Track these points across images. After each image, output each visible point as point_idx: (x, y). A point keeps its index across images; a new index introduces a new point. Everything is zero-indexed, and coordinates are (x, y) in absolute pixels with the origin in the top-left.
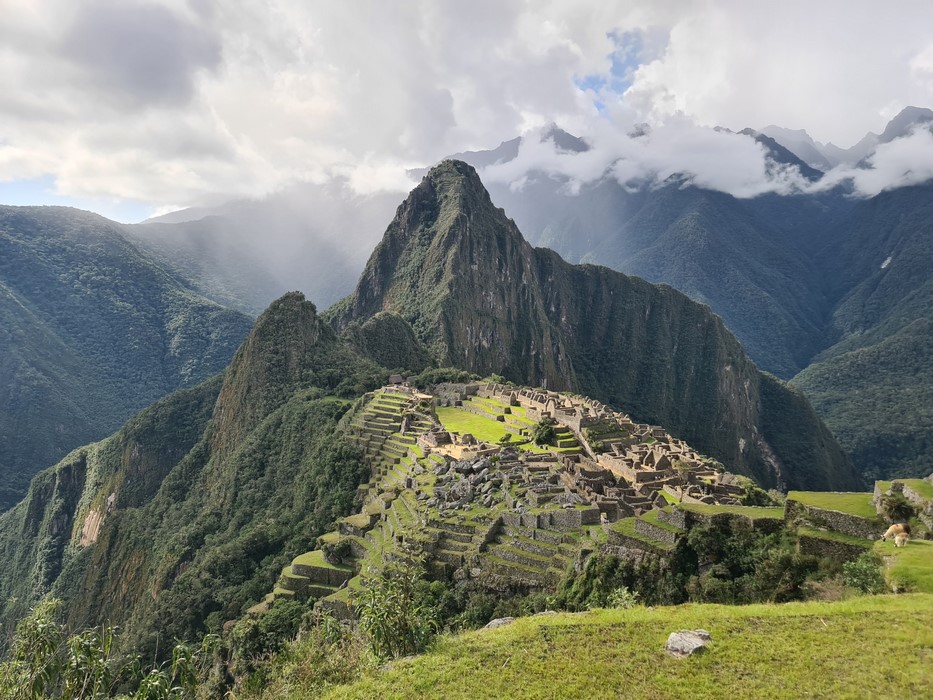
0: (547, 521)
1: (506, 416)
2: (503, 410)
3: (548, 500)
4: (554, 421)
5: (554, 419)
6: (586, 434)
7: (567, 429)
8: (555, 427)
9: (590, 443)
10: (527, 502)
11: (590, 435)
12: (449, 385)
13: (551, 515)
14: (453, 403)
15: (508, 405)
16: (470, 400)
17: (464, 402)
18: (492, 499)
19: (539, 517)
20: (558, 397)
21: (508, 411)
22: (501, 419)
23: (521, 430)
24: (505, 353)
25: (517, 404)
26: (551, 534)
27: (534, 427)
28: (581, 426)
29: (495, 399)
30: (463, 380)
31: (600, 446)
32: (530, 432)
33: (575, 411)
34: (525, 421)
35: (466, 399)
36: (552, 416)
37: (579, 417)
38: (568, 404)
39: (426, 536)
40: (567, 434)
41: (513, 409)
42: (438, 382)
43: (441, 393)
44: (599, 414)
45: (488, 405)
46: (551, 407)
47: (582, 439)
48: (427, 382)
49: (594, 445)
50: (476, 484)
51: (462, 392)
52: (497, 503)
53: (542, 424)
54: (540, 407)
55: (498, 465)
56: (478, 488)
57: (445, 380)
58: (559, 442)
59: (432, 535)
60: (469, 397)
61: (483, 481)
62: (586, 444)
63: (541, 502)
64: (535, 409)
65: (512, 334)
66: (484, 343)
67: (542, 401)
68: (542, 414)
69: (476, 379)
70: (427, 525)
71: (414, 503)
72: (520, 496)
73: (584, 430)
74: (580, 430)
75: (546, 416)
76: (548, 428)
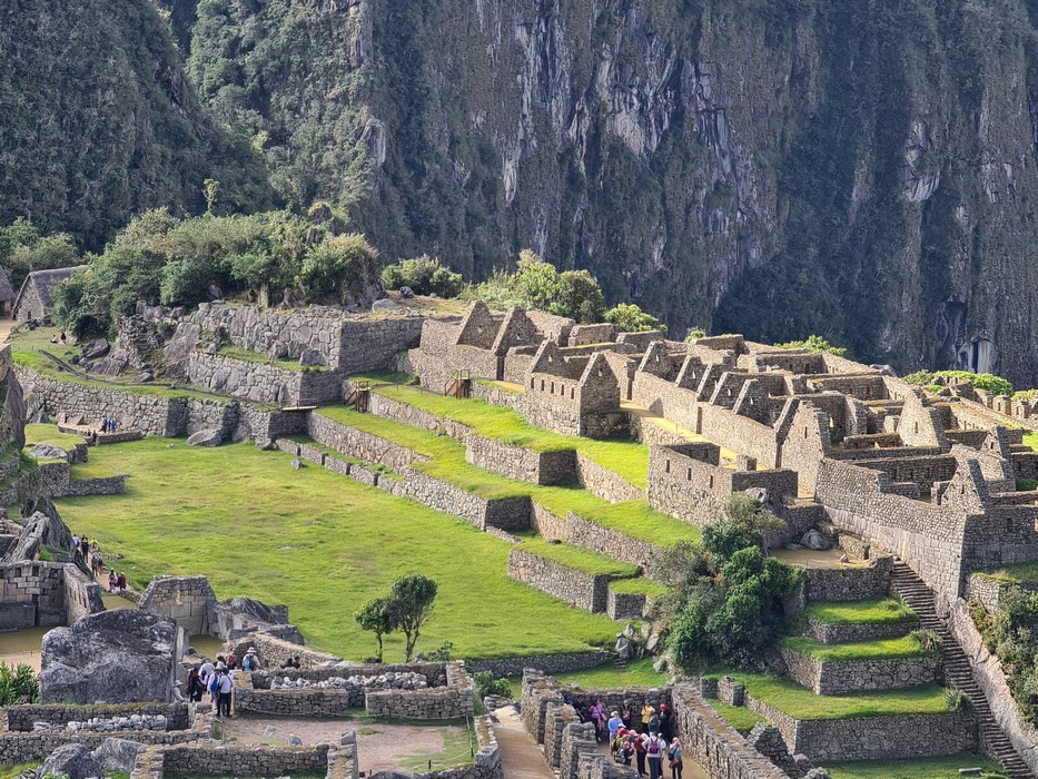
2: (533, 461)
4: (813, 527)
5: (816, 516)
7: (886, 578)
11: (1018, 618)
12: (249, 316)
15: (564, 435)
16: (361, 404)
17: (322, 419)
20: (878, 390)
21: (562, 470)
22: (514, 517)
23: (602, 582)
24: (748, 189)
25: (624, 430)
27: (680, 564)
28: (972, 562)
29: (502, 404)
30: (332, 285)
32: (653, 590)
33: (950, 467)
34: (640, 528)
35: (337, 400)
36: (805, 494)
41: (597, 458)
42: (189, 298)
43: (202, 365)
45: (452, 438)
46: (805, 448)
48: (120, 295)
51: (313, 358)
57: (231, 286)
60: (354, 385)
62: (993, 671)
65: (798, 77)
66: (626, 126)
67: (763, 412)
69: (423, 286)
74: (963, 591)
75: (753, 493)
76: (755, 567)
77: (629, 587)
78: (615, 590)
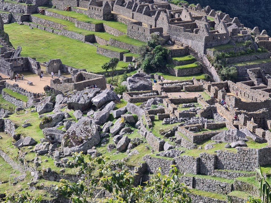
0: (210, 165)
1: (98, 36)
2: (93, 26)
3: (207, 138)
4: (168, 41)
5: (168, 38)
6: (214, 58)
7: (187, 51)
8: (169, 48)
9: (219, 69)
10: (179, 142)
11: (218, 58)
13: (216, 157)
14: (18, 17)
15: (99, 20)
16: (43, 13)
17: (34, 17)
18: (128, 141)
19: (199, 160)
21: (100, 28)
22: (91, 39)
23: (122, 54)
25: (113, 18)
26: (217, 180)
27: (141, 49)
28: (206, 46)
29: (80, 12)
31: (233, 72)
32: (135, 56)
33: (195, 26)
34: (128, 41)
35: (36, 12)
36: (165, 33)
37: (204, 34)
38: (185, 17)
39: (41, 192)
40: (186, 58)
41: (107, 25)
44: (230, 29)
45: (71, 20)
46: (163, 22)
47: (208, 63)
49: (224, 71)
50: (101, 122)
51: (29, 2)
52: (135, 145)
53: (153, 45)
54: (147, 22)
55: (126, 97)
56: (104, 128)
58: (176, 69)
59: (49, 190)
60: (40, 8)
61: (110, 118)
63: (199, 141)
64: (140, 24)
67: (149, 14)
68: (152, 31)
70: (40, 178)
71: (14, 150)
72: (168, 136)
73: (211, 52)
74: (205, 53)
75: (157, 33)
76: (161, 50)
77: (128, 55)
78: (125, 56)
